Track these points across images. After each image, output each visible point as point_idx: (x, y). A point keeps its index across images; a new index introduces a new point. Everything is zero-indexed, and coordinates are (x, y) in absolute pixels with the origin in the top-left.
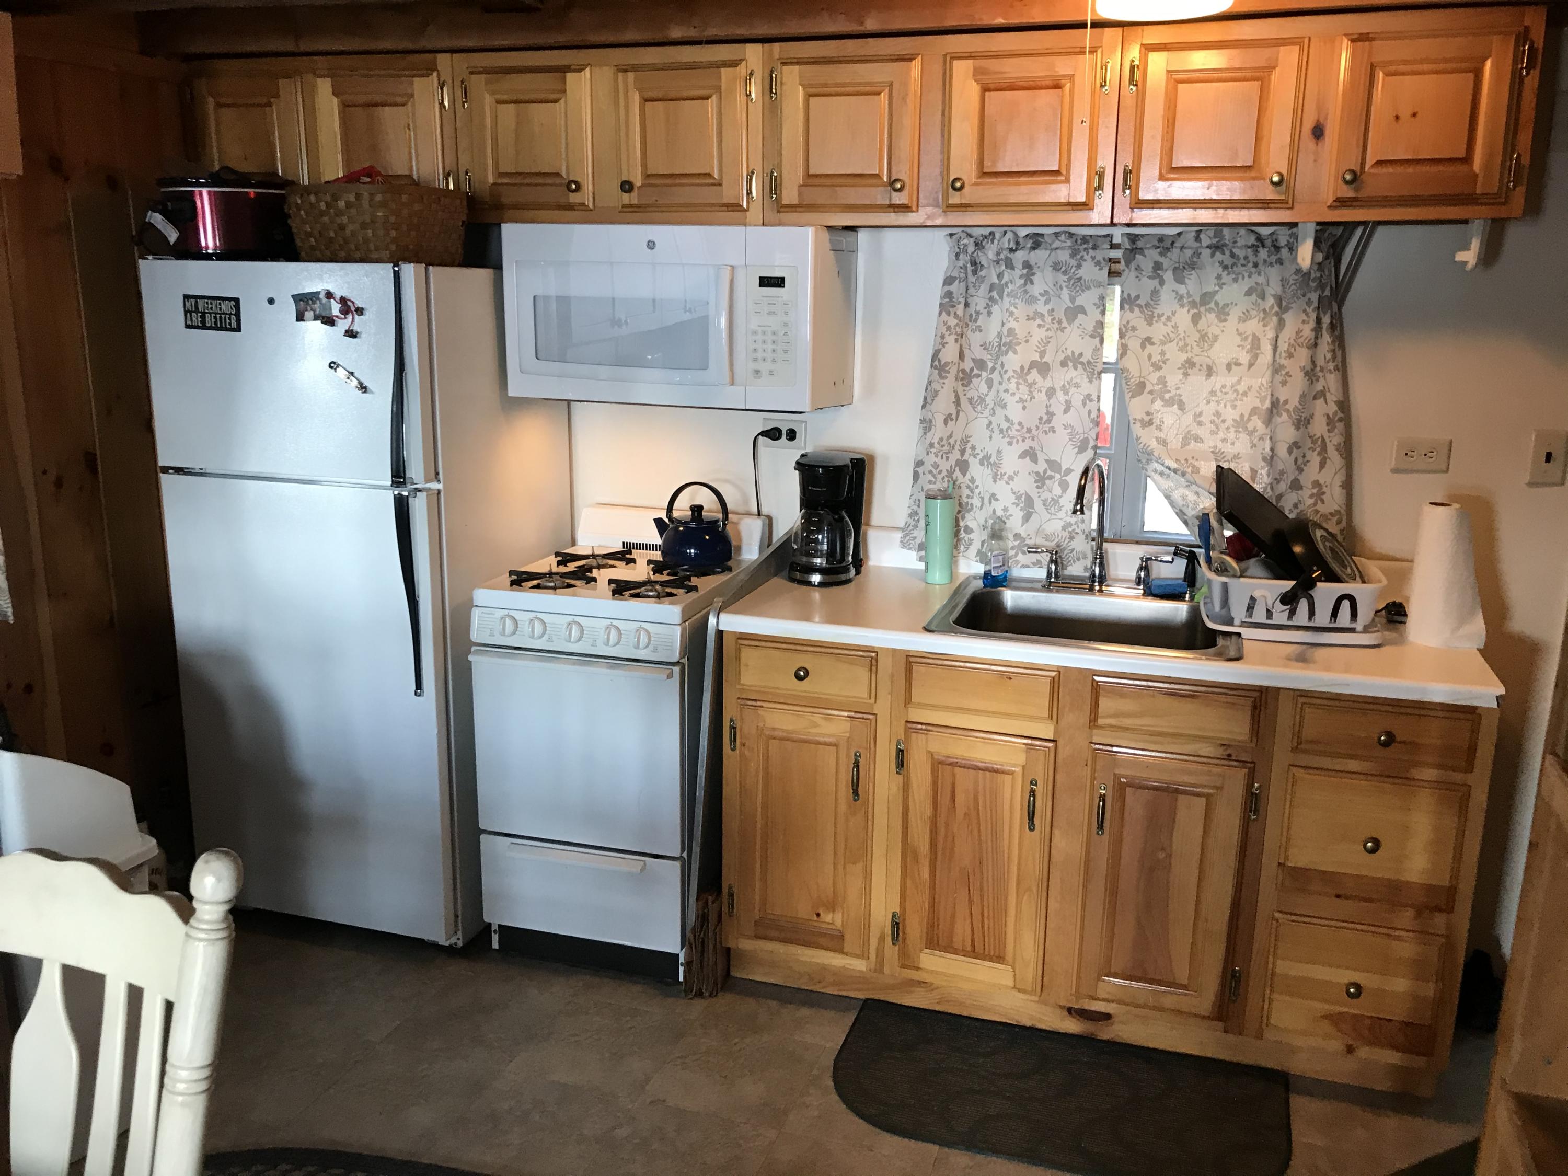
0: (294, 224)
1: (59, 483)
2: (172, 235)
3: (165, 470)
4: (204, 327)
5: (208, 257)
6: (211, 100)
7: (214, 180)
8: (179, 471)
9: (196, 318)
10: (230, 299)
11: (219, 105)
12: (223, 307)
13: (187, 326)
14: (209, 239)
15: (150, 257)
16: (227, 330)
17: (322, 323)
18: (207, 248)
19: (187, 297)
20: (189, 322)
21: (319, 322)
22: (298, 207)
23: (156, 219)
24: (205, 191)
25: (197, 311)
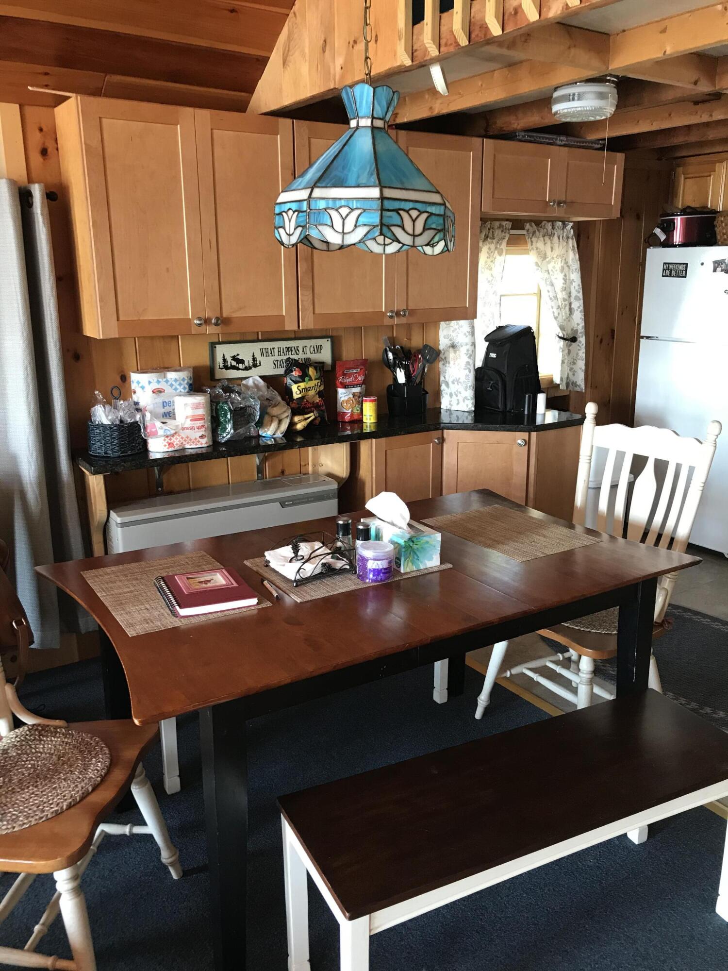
0: (717, 230)
1: (601, 341)
2: (663, 237)
3: (643, 337)
4: (670, 276)
5: (675, 246)
6: (683, 176)
7: (684, 212)
8: (648, 338)
9: (667, 272)
10: (684, 264)
11: (686, 178)
12: (680, 267)
13: (663, 276)
14: (677, 238)
15: (651, 247)
16: (680, 277)
17: (725, 272)
18: (676, 242)
19: (665, 264)
20: (664, 274)
21: (723, 272)
22: (722, 222)
23: (658, 231)
24: (679, 218)
25: (668, 269)
